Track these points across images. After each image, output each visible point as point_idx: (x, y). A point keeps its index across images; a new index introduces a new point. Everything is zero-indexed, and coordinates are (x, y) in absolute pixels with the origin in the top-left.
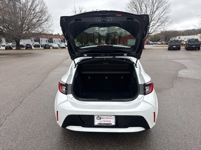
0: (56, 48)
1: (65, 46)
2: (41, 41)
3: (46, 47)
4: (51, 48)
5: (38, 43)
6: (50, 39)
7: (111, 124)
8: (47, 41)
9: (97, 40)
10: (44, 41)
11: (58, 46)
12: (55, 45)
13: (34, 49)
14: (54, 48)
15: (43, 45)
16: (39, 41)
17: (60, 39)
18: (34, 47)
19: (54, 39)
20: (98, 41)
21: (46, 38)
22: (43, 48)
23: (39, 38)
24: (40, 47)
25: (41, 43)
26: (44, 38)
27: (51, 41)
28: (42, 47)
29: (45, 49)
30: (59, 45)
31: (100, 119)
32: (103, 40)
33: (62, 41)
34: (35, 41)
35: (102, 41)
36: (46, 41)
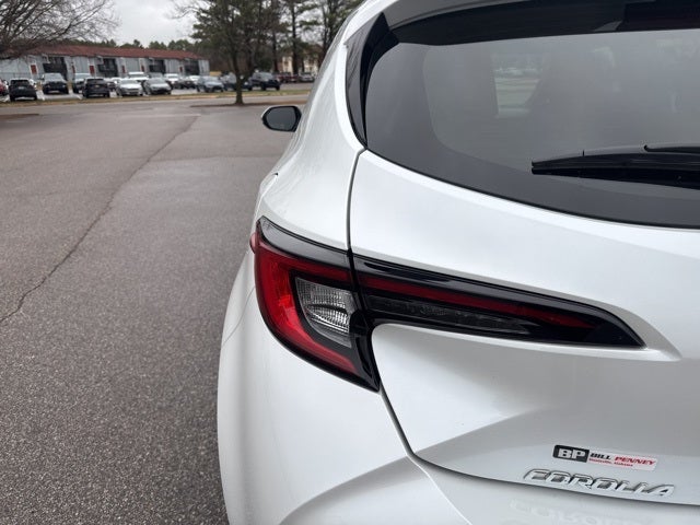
0: (133, 94)
1: (166, 85)
2: (69, 71)
3: (91, 92)
4: (113, 94)
5: (57, 78)
6: (106, 61)
8: (96, 69)
9: (286, 63)
10: (82, 72)
11: (138, 86)
12: (130, 83)
13: (46, 101)
14: (124, 94)
15: (81, 83)
16: (63, 70)
17: (143, 62)
18: (46, 91)
19: (121, 62)
20: (290, 64)
21: (90, 57)
22: (79, 97)
23: (62, 59)
24: (71, 91)
25: (70, 77)
26: (83, 59)
27: (109, 67)
28: (76, 91)
29: (89, 100)
30: (143, 82)
32: (311, 62)
33: (152, 69)
34: (48, 69)
35: (307, 66)
36: (92, 68)
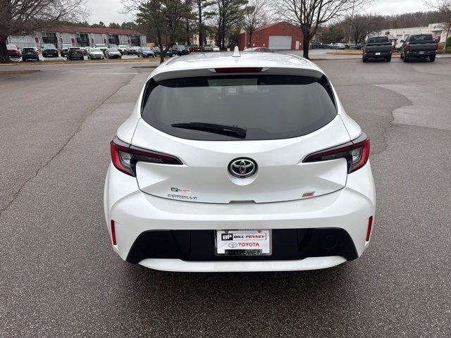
0: (98, 58)
1: (118, 53)
2: (59, 42)
3: (73, 56)
4: (85, 58)
5: (51, 47)
6: (82, 36)
7: (259, 251)
8: (75, 40)
9: (196, 38)
10: (67, 43)
11: (101, 53)
12: (96, 51)
13: (45, 61)
14: (92, 58)
15: (66, 50)
16: (55, 41)
17: (105, 36)
18: (45, 55)
19: (91, 36)
20: (198, 39)
21: (72, 33)
22: (65, 59)
23: (55, 34)
24: (60, 55)
25: (59, 46)
26: (67, 34)
27: (84, 40)
28: (63, 55)
29: (72, 61)
30: (104, 51)
31: (231, 239)
32: (211, 38)
33: (110, 41)
34: (46, 41)
35: (208, 41)
36: (73, 40)
